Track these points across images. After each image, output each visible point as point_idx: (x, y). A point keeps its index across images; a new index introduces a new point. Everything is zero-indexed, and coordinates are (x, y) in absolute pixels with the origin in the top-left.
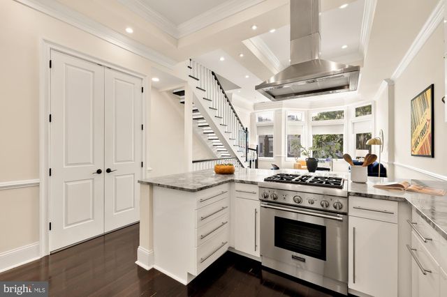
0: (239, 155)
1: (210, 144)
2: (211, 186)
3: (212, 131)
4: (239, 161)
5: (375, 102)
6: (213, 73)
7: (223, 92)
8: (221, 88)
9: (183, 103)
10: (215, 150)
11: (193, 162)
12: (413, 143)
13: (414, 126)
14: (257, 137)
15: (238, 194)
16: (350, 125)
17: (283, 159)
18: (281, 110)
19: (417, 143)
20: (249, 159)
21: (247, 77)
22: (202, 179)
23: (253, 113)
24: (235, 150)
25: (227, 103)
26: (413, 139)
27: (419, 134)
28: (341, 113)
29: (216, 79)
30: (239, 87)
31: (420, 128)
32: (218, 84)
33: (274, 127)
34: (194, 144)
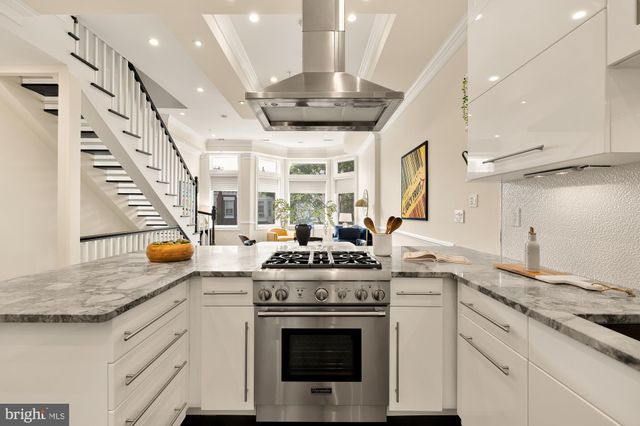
0: (183, 223)
1: (122, 204)
2: (153, 295)
3: (129, 179)
4: (182, 233)
5: (357, 157)
6: (131, 67)
7: (153, 108)
8: (148, 99)
9: (55, 112)
10: (132, 215)
11: (83, 240)
12: (404, 205)
13: (405, 186)
14: (211, 194)
15: (209, 300)
16: (333, 182)
17: (251, 227)
18: (249, 155)
19: (408, 205)
20: (199, 230)
21: (200, 90)
22: (122, 280)
23: (206, 155)
24: (176, 213)
25: (162, 131)
26: (404, 202)
27: (410, 194)
28: (323, 167)
29: (137, 78)
30: (183, 107)
31: (412, 188)
32: (143, 89)
33: (239, 179)
34: (83, 203)
